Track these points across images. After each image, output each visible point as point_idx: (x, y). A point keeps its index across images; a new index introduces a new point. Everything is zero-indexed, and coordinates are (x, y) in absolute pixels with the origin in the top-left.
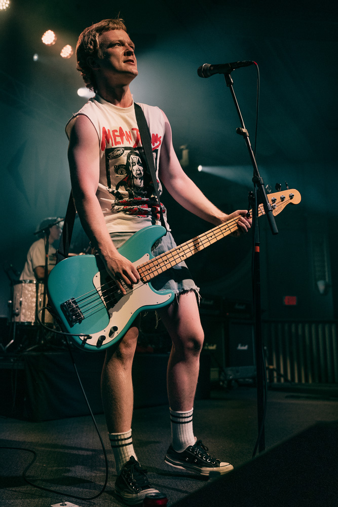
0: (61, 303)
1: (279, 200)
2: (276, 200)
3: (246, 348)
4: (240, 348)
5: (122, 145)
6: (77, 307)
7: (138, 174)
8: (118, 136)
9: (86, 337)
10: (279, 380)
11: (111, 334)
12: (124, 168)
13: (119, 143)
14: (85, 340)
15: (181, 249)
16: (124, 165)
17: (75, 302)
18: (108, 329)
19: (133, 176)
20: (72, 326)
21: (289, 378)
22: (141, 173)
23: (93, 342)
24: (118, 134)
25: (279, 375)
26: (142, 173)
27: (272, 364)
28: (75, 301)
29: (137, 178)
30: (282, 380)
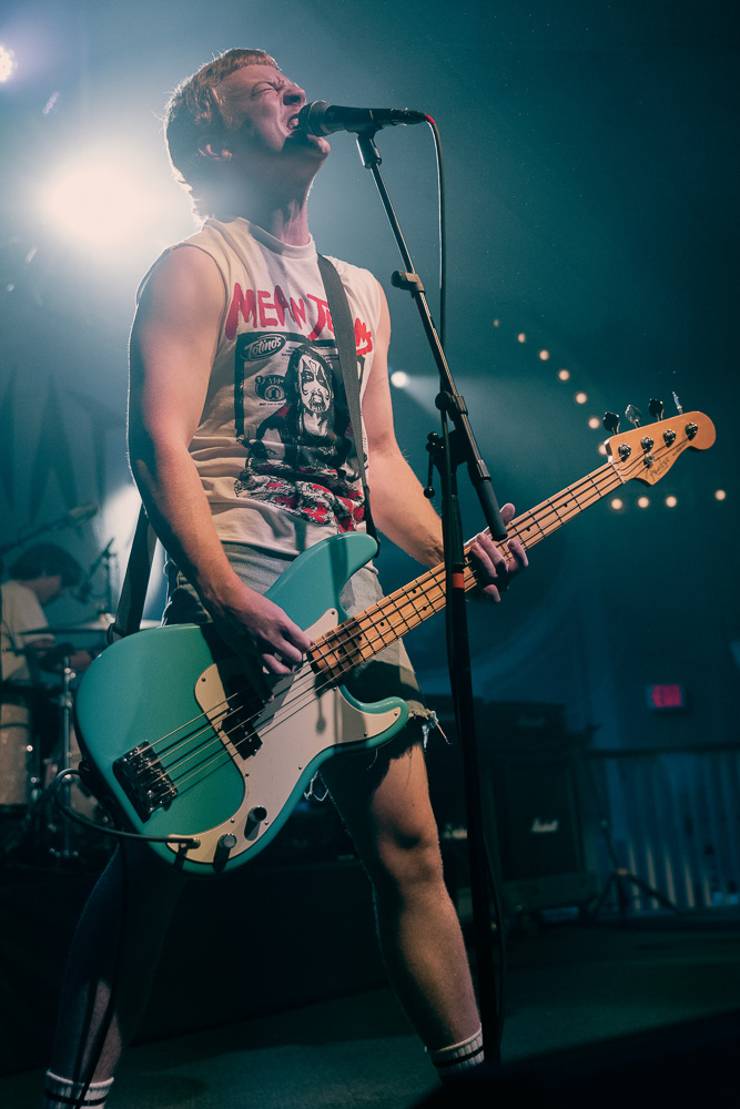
0: (114, 758)
1: (659, 443)
2: (652, 442)
3: (552, 827)
4: (538, 828)
5: (279, 328)
6: (157, 765)
7: (316, 405)
8: (269, 306)
9: (183, 845)
10: (646, 905)
11: (250, 829)
12: (281, 385)
13: (273, 322)
14: (182, 851)
15: (418, 590)
16: (281, 378)
17: (151, 754)
18: (241, 816)
19: (303, 406)
20: (145, 817)
21: (672, 898)
22: (323, 404)
23: (203, 854)
24: (271, 300)
25: (647, 893)
26: (327, 403)
27: (626, 865)
28: (150, 750)
29: (311, 414)
30: (655, 904)
